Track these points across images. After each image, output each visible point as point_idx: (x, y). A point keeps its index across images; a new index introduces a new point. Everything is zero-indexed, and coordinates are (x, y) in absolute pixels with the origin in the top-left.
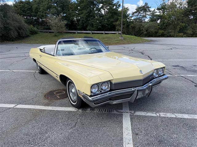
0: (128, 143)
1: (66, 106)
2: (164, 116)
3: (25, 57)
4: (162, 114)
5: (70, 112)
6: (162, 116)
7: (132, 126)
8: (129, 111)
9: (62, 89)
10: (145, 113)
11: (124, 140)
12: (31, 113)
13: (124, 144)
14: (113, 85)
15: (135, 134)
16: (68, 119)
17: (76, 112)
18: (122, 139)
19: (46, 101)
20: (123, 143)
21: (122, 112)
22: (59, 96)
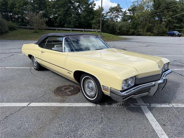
0: (162, 134)
1: (82, 102)
2: (176, 106)
3: (12, 54)
4: (175, 105)
5: (89, 108)
6: (175, 106)
7: (155, 118)
8: (144, 104)
9: (68, 85)
10: (160, 105)
11: (156, 131)
12: (49, 110)
13: (159, 135)
15: (163, 125)
17: (95, 107)
18: (154, 131)
19: (59, 98)
20: (157, 134)
21: (139, 105)
22: (69, 92)
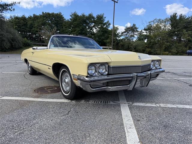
0: (130, 128)
1: (58, 99)
2: (164, 106)
4: (162, 105)
6: (162, 106)
7: (131, 114)
8: (127, 102)
9: (53, 86)
10: (144, 104)
11: (125, 125)
13: (125, 129)
14: (111, 68)
15: (136, 120)
16: (60, 108)
18: (122, 124)
19: (36, 94)
20: (124, 127)
21: (119, 103)
22: (50, 91)
